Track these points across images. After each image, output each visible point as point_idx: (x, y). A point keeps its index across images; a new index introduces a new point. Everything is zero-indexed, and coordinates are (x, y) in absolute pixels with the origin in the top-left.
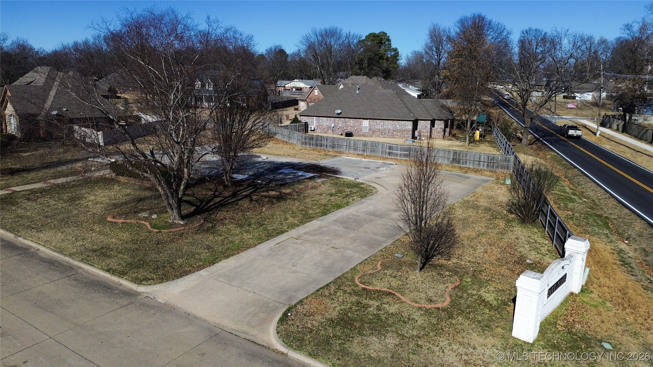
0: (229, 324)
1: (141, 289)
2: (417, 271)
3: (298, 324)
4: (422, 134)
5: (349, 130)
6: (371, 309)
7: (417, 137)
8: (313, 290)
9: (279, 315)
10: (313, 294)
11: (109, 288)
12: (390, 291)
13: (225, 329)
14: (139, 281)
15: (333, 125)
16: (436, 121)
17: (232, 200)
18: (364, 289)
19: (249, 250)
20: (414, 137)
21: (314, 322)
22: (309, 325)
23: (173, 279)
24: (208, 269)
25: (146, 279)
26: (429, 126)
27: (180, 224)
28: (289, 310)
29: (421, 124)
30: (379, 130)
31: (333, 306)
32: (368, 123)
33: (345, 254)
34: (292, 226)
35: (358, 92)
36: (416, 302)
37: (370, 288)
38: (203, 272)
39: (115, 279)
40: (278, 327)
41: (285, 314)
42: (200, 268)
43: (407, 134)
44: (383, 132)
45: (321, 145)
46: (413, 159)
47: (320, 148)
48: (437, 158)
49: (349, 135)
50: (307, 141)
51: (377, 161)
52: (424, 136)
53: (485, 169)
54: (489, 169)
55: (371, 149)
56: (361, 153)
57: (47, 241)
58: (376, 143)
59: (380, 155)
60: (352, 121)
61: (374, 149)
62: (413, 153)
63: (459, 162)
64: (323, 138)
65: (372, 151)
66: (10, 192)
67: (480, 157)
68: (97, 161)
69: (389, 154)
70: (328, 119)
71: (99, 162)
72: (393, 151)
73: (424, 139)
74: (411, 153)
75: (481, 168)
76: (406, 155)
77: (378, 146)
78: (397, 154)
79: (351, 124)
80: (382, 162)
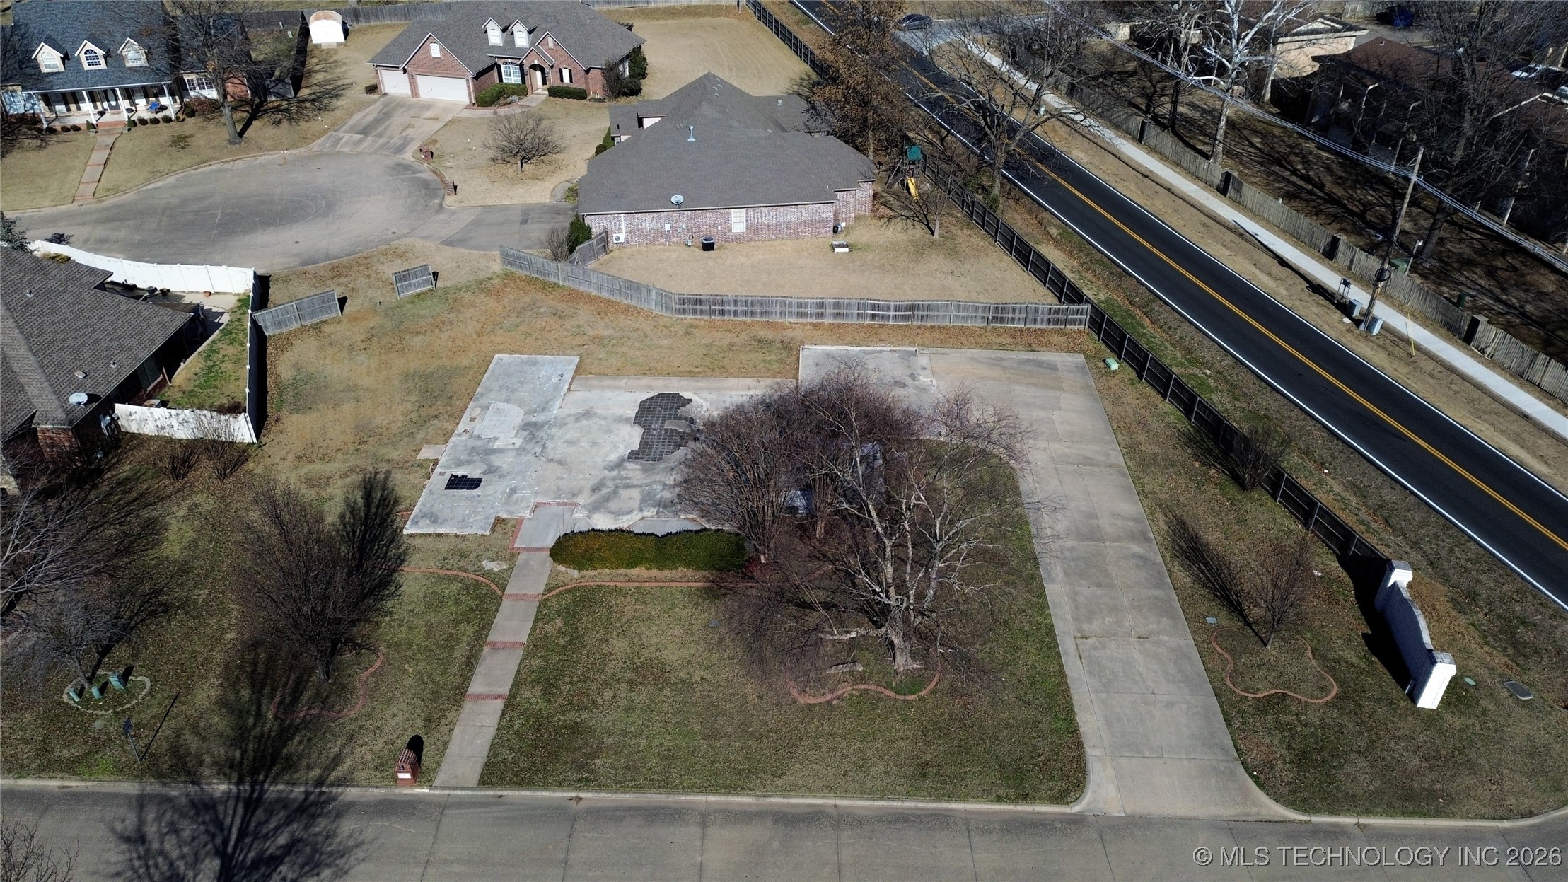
4: (839, 217)
5: (708, 234)
7: (837, 228)
12: (1279, 691)
15: (667, 227)
27: (917, 668)
29: (839, 199)
30: (768, 226)
32: (743, 215)
35: (692, 139)
43: (823, 228)
44: (775, 229)
45: (723, 313)
46: (919, 323)
47: (719, 318)
48: (963, 317)
49: (708, 246)
50: (686, 306)
51: (879, 348)
52: (845, 220)
53: (1045, 327)
54: (1051, 326)
55: (836, 311)
56: (814, 320)
57: (830, 788)
58: (846, 301)
59: (855, 321)
60: (708, 214)
61: (841, 311)
62: (920, 313)
63: (1002, 320)
64: (725, 299)
65: (837, 315)
66: (499, 705)
67: (1036, 311)
68: (439, 535)
69: (873, 317)
70: (655, 215)
71: (447, 535)
72: (881, 313)
73: (843, 225)
74: (916, 313)
75: (1038, 326)
76: (906, 318)
77: (848, 306)
78: (889, 316)
79: (708, 221)
80: (889, 349)
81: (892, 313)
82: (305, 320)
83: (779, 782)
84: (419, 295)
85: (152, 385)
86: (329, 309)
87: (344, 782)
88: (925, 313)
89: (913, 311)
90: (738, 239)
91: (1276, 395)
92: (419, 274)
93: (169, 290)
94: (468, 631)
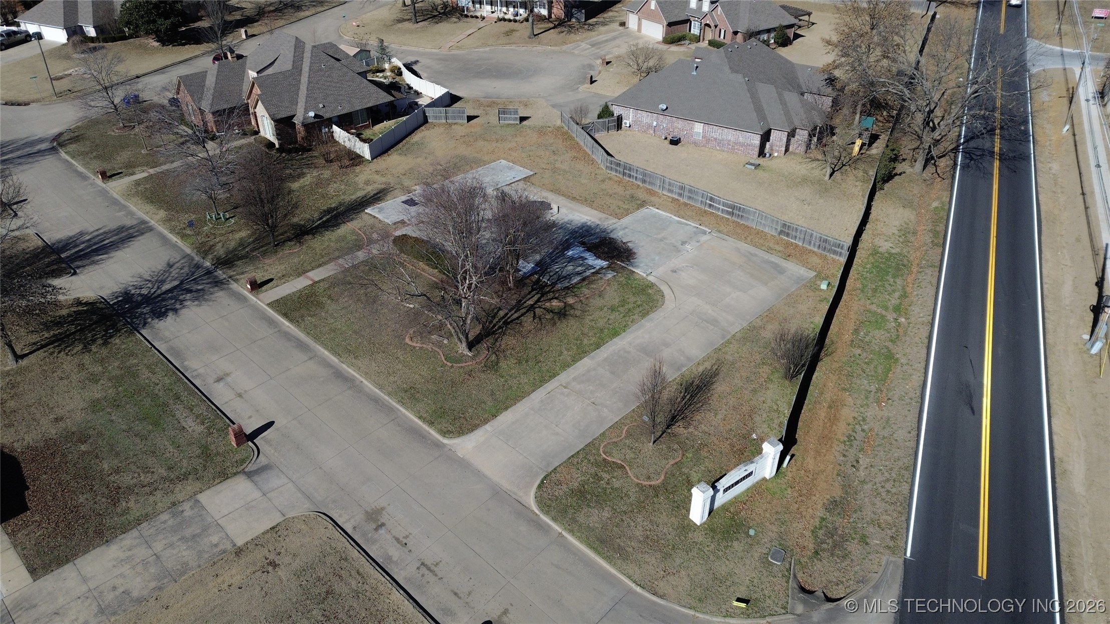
0: (505, 484)
1: (446, 441)
2: (651, 444)
3: (550, 492)
4: (774, 148)
5: (676, 134)
6: (602, 482)
7: (766, 154)
8: (566, 458)
9: (538, 482)
10: (565, 462)
11: (423, 438)
12: (623, 464)
13: (503, 488)
14: (445, 433)
15: (655, 124)
16: (798, 130)
17: (516, 315)
18: (604, 460)
19: (524, 400)
20: (762, 153)
21: (560, 491)
22: (557, 494)
23: (467, 434)
24: (491, 423)
25: (449, 432)
26: (785, 139)
27: (468, 355)
28: (545, 478)
29: (774, 135)
30: (716, 139)
31: (577, 476)
32: (702, 127)
33: (601, 413)
34: (566, 366)
35: (695, 73)
36: (637, 479)
37: (609, 459)
38: (487, 427)
39: (425, 427)
40: (536, 493)
41: (542, 482)
42: (486, 421)
43: (752, 150)
44: (720, 142)
45: (630, 176)
46: (736, 219)
47: (628, 179)
48: (764, 225)
49: (675, 142)
50: (612, 166)
51: (689, 223)
52: (778, 152)
53: (816, 250)
54: (820, 251)
55: (690, 195)
56: (676, 197)
57: (366, 374)
58: (696, 190)
59: (699, 205)
60: (680, 121)
61: (692, 196)
62: (738, 212)
63: (788, 235)
64: (632, 167)
65: (690, 198)
66: (311, 282)
67: (811, 235)
68: (375, 217)
69: (710, 206)
70: (650, 114)
71: (377, 218)
72: (715, 204)
73: (776, 154)
74: (735, 211)
75: (811, 248)
76: (728, 213)
77: (697, 193)
78: (719, 208)
79: (678, 127)
80: (695, 225)
81: (721, 207)
82: (449, 119)
83: (354, 361)
84: (509, 124)
85: (361, 125)
86: (461, 118)
87: (236, 281)
88: (740, 213)
89: (735, 210)
90: (696, 144)
91: (925, 351)
92: (512, 113)
93: (421, 93)
94: (337, 254)
